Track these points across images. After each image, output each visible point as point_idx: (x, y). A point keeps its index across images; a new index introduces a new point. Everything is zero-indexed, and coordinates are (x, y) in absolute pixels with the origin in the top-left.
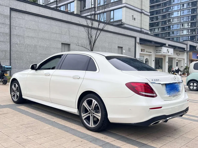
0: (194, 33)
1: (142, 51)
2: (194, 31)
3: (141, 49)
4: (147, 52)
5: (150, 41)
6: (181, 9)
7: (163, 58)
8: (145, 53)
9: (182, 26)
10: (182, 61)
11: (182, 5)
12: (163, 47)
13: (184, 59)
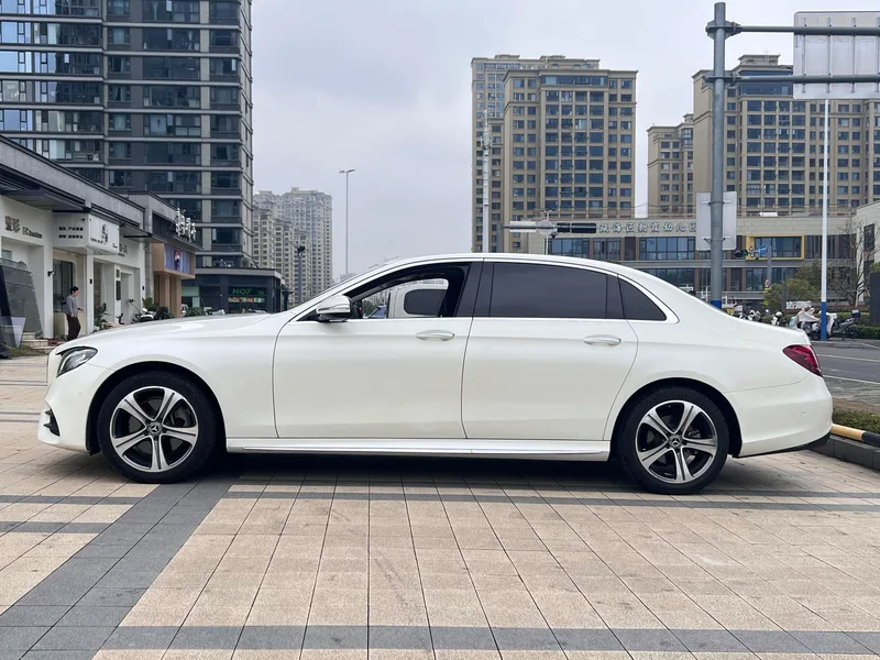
0: (96, 159)
1: (8, 228)
2: (97, 149)
3: (7, 218)
4: (26, 231)
5: (32, 185)
6: (33, 44)
7: (74, 262)
8: (19, 236)
9: (45, 119)
10: (129, 278)
11: (36, 27)
12: (90, 216)
13: (136, 270)
